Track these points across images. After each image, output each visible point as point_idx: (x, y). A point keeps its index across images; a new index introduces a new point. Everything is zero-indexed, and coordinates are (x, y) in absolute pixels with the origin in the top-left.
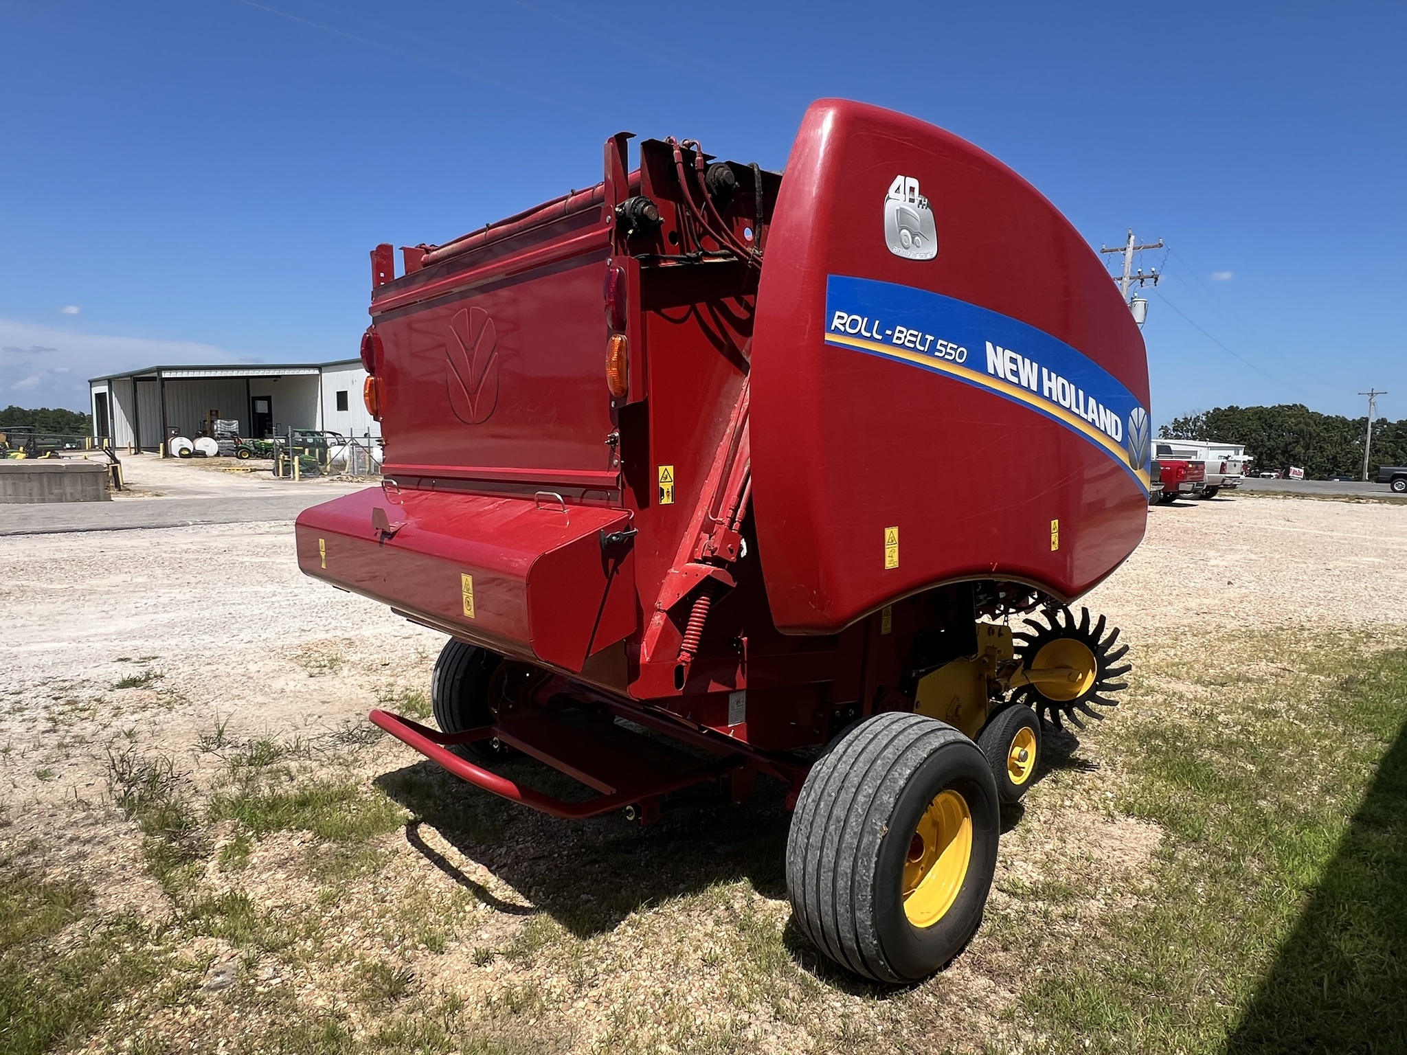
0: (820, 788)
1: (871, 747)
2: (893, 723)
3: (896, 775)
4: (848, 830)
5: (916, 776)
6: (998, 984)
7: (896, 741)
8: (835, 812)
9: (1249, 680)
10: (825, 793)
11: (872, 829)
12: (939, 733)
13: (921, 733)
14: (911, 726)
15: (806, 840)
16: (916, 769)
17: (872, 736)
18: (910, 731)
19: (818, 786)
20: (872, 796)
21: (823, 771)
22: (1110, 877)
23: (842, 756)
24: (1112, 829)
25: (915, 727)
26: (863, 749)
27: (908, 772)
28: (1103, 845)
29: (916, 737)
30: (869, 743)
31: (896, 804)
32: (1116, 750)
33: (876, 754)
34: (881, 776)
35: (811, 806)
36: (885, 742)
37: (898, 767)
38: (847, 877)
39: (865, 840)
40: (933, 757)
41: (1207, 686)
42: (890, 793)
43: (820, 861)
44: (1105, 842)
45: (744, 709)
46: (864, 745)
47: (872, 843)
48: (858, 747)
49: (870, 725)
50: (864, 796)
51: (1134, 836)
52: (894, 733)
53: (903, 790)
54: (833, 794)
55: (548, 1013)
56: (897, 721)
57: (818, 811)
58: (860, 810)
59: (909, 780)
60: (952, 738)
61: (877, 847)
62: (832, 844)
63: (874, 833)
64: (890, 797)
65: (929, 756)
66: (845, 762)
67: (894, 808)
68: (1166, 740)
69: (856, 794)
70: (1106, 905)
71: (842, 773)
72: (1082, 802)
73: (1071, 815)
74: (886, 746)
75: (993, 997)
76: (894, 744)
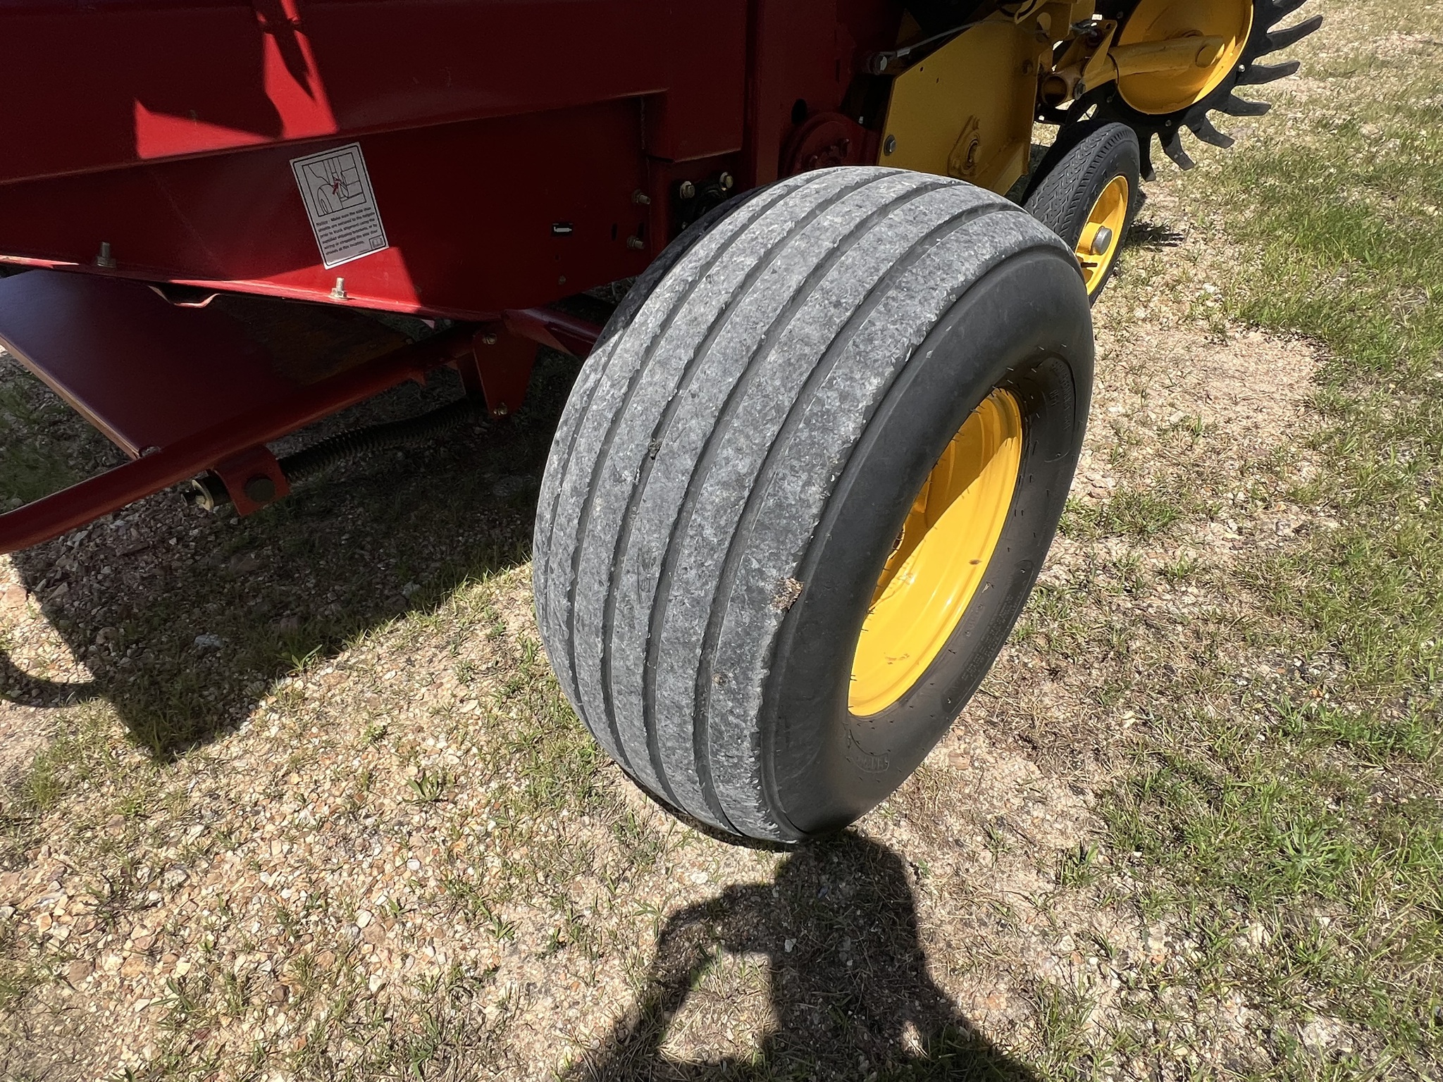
0: (590, 450)
1: (747, 302)
2: (824, 206)
3: (831, 400)
4: (676, 592)
5: (898, 395)
6: (1046, 772)
7: (833, 273)
8: (634, 537)
9: (1385, 64)
10: (605, 473)
11: (749, 589)
12: (975, 226)
13: (916, 232)
14: (884, 210)
15: (565, 602)
16: (902, 369)
17: (751, 262)
18: (881, 229)
19: (588, 441)
20: (749, 482)
21: (599, 393)
22: (1237, 465)
23: (655, 340)
24: (1222, 357)
25: (896, 215)
26: (722, 313)
27: (874, 384)
28: (1213, 393)
29: (899, 249)
30: (743, 287)
31: (827, 503)
32: (1208, 203)
33: (762, 328)
34: (778, 408)
35: (570, 506)
36: (795, 280)
37: (837, 371)
38: (682, 715)
39: (728, 623)
40: (955, 317)
41: (1323, 80)
42: (810, 468)
43: (605, 663)
44: (1216, 386)
45: (371, 203)
46: (724, 297)
47: (750, 632)
48: (703, 308)
49: (752, 220)
50: (725, 485)
51: (1263, 368)
52: (828, 245)
53: (852, 451)
54: (628, 475)
55: (37, 990)
56: (840, 195)
57: (590, 527)
58: (708, 532)
59: (872, 414)
60: (1011, 240)
61: (767, 640)
62: (632, 627)
63: (757, 600)
64: (808, 483)
65: (943, 316)
66: (663, 364)
67: (822, 516)
68: (1288, 176)
69: (696, 475)
70: (1240, 531)
71: (655, 403)
72: (1164, 308)
73: (1148, 336)
74: (799, 296)
75: (1038, 811)
76: (824, 283)
